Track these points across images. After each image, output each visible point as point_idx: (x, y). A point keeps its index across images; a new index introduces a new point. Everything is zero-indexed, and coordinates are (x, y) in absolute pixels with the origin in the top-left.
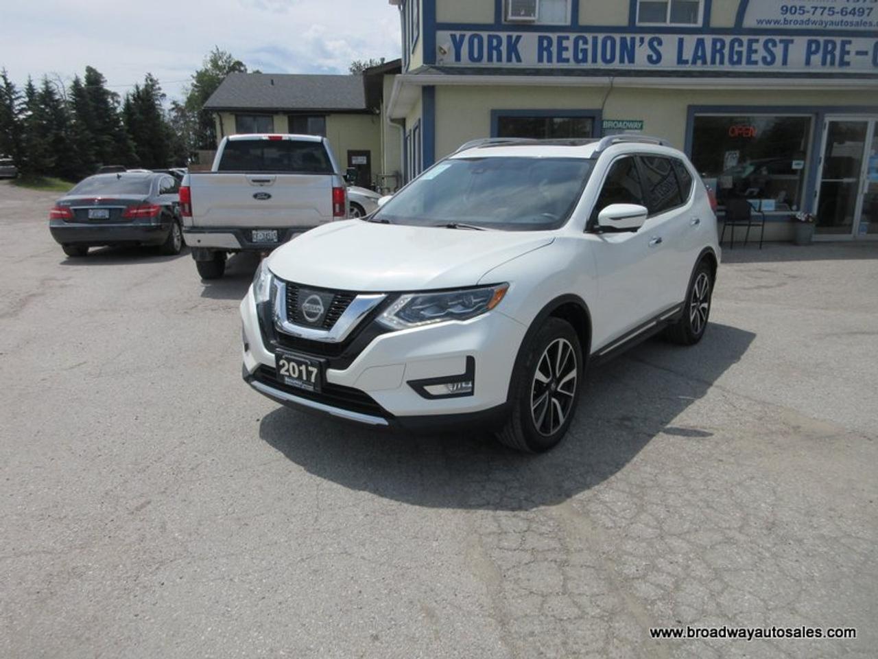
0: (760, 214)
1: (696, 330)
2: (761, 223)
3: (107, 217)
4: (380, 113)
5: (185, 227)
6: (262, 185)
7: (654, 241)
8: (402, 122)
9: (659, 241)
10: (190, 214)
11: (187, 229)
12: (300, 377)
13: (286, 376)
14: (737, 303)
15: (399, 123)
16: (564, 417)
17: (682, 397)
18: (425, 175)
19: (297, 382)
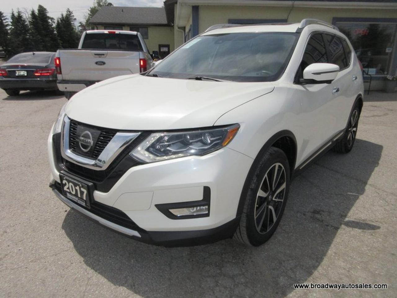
0: (368, 76)
1: (350, 145)
2: (369, 81)
3: (26, 75)
4: (174, 25)
5: (59, 80)
6: (100, 57)
7: (335, 90)
8: (184, 28)
9: (338, 91)
10: (61, 73)
11: (60, 81)
12: (76, 195)
13: (68, 192)
14: (364, 126)
15: (182, 29)
16: (276, 217)
17: (349, 193)
18: (185, 46)
19: (75, 198)
